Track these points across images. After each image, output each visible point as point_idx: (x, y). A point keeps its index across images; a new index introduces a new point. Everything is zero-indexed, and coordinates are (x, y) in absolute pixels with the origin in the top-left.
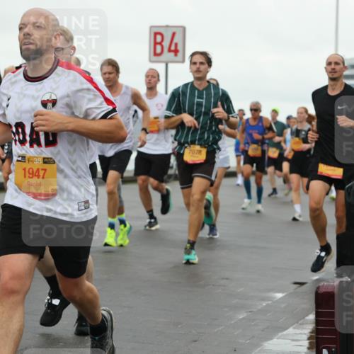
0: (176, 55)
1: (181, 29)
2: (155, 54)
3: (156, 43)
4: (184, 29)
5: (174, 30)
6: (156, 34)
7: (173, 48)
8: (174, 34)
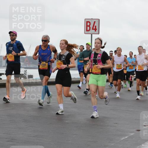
0: (95, 31)
1: (98, 20)
2: (87, 30)
3: (87, 26)
4: (99, 20)
5: (95, 20)
6: (87, 22)
7: (94, 28)
8: (95, 22)
